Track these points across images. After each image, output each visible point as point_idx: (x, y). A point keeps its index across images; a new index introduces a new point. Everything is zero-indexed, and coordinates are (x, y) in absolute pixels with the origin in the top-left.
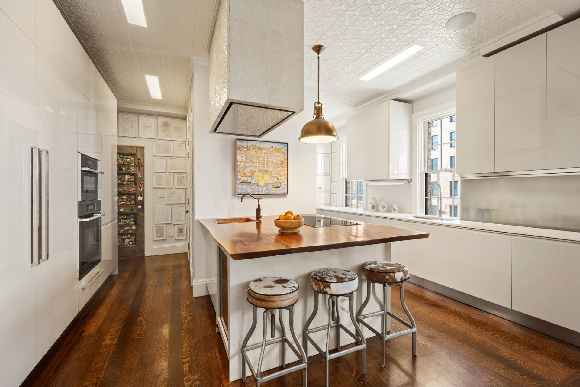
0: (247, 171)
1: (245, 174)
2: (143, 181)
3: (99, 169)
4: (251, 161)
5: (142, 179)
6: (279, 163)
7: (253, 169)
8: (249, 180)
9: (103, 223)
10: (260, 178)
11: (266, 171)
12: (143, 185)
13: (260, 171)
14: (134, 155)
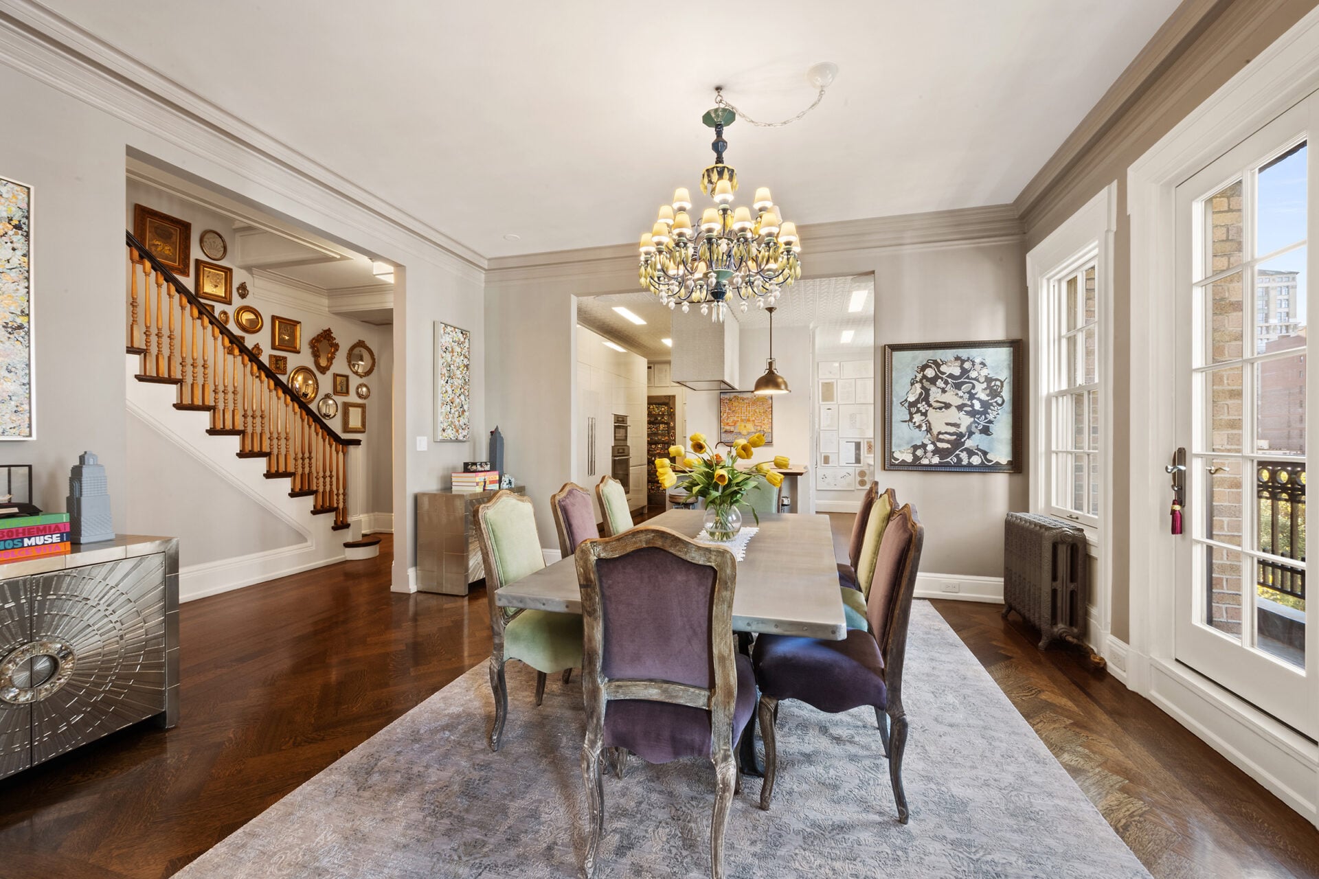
0: (730, 421)
1: (728, 424)
2: (675, 429)
3: (628, 424)
4: (733, 411)
5: (674, 428)
6: (762, 411)
7: (736, 419)
8: (732, 429)
9: (631, 464)
10: (743, 427)
11: (749, 420)
12: (674, 433)
13: (742, 420)
14: (666, 404)
